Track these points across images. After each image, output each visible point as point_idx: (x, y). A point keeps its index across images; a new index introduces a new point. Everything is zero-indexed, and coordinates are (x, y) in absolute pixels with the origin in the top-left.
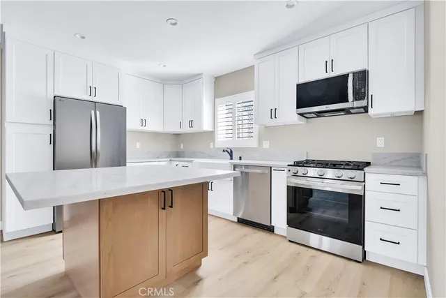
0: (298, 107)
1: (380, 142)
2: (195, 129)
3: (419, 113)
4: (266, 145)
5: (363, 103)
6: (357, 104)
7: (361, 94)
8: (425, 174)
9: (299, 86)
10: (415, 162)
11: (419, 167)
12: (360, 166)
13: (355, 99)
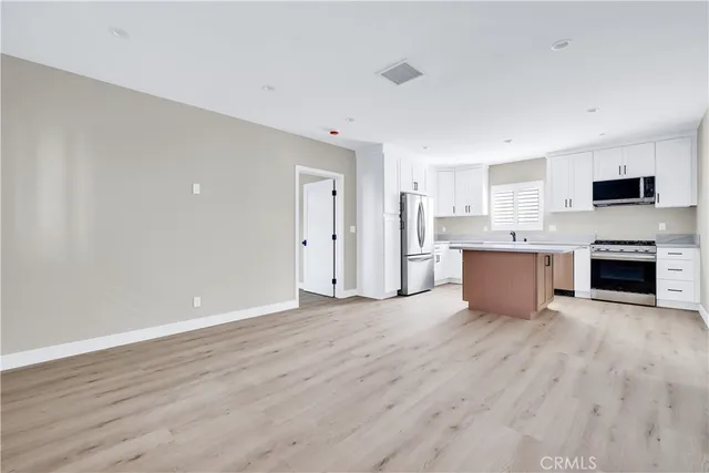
0: (594, 199)
1: (662, 227)
2: (472, 214)
3: (693, 208)
4: (553, 228)
5: (652, 199)
6: (646, 200)
7: (650, 192)
8: (699, 247)
9: (594, 183)
10: (691, 240)
11: (693, 243)
12: (651, 243)
13: (646, 196)
